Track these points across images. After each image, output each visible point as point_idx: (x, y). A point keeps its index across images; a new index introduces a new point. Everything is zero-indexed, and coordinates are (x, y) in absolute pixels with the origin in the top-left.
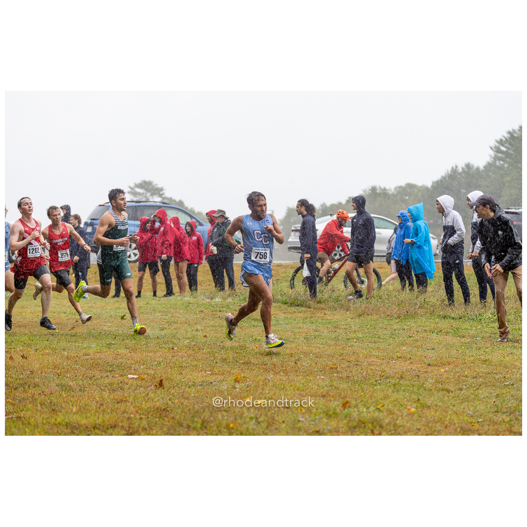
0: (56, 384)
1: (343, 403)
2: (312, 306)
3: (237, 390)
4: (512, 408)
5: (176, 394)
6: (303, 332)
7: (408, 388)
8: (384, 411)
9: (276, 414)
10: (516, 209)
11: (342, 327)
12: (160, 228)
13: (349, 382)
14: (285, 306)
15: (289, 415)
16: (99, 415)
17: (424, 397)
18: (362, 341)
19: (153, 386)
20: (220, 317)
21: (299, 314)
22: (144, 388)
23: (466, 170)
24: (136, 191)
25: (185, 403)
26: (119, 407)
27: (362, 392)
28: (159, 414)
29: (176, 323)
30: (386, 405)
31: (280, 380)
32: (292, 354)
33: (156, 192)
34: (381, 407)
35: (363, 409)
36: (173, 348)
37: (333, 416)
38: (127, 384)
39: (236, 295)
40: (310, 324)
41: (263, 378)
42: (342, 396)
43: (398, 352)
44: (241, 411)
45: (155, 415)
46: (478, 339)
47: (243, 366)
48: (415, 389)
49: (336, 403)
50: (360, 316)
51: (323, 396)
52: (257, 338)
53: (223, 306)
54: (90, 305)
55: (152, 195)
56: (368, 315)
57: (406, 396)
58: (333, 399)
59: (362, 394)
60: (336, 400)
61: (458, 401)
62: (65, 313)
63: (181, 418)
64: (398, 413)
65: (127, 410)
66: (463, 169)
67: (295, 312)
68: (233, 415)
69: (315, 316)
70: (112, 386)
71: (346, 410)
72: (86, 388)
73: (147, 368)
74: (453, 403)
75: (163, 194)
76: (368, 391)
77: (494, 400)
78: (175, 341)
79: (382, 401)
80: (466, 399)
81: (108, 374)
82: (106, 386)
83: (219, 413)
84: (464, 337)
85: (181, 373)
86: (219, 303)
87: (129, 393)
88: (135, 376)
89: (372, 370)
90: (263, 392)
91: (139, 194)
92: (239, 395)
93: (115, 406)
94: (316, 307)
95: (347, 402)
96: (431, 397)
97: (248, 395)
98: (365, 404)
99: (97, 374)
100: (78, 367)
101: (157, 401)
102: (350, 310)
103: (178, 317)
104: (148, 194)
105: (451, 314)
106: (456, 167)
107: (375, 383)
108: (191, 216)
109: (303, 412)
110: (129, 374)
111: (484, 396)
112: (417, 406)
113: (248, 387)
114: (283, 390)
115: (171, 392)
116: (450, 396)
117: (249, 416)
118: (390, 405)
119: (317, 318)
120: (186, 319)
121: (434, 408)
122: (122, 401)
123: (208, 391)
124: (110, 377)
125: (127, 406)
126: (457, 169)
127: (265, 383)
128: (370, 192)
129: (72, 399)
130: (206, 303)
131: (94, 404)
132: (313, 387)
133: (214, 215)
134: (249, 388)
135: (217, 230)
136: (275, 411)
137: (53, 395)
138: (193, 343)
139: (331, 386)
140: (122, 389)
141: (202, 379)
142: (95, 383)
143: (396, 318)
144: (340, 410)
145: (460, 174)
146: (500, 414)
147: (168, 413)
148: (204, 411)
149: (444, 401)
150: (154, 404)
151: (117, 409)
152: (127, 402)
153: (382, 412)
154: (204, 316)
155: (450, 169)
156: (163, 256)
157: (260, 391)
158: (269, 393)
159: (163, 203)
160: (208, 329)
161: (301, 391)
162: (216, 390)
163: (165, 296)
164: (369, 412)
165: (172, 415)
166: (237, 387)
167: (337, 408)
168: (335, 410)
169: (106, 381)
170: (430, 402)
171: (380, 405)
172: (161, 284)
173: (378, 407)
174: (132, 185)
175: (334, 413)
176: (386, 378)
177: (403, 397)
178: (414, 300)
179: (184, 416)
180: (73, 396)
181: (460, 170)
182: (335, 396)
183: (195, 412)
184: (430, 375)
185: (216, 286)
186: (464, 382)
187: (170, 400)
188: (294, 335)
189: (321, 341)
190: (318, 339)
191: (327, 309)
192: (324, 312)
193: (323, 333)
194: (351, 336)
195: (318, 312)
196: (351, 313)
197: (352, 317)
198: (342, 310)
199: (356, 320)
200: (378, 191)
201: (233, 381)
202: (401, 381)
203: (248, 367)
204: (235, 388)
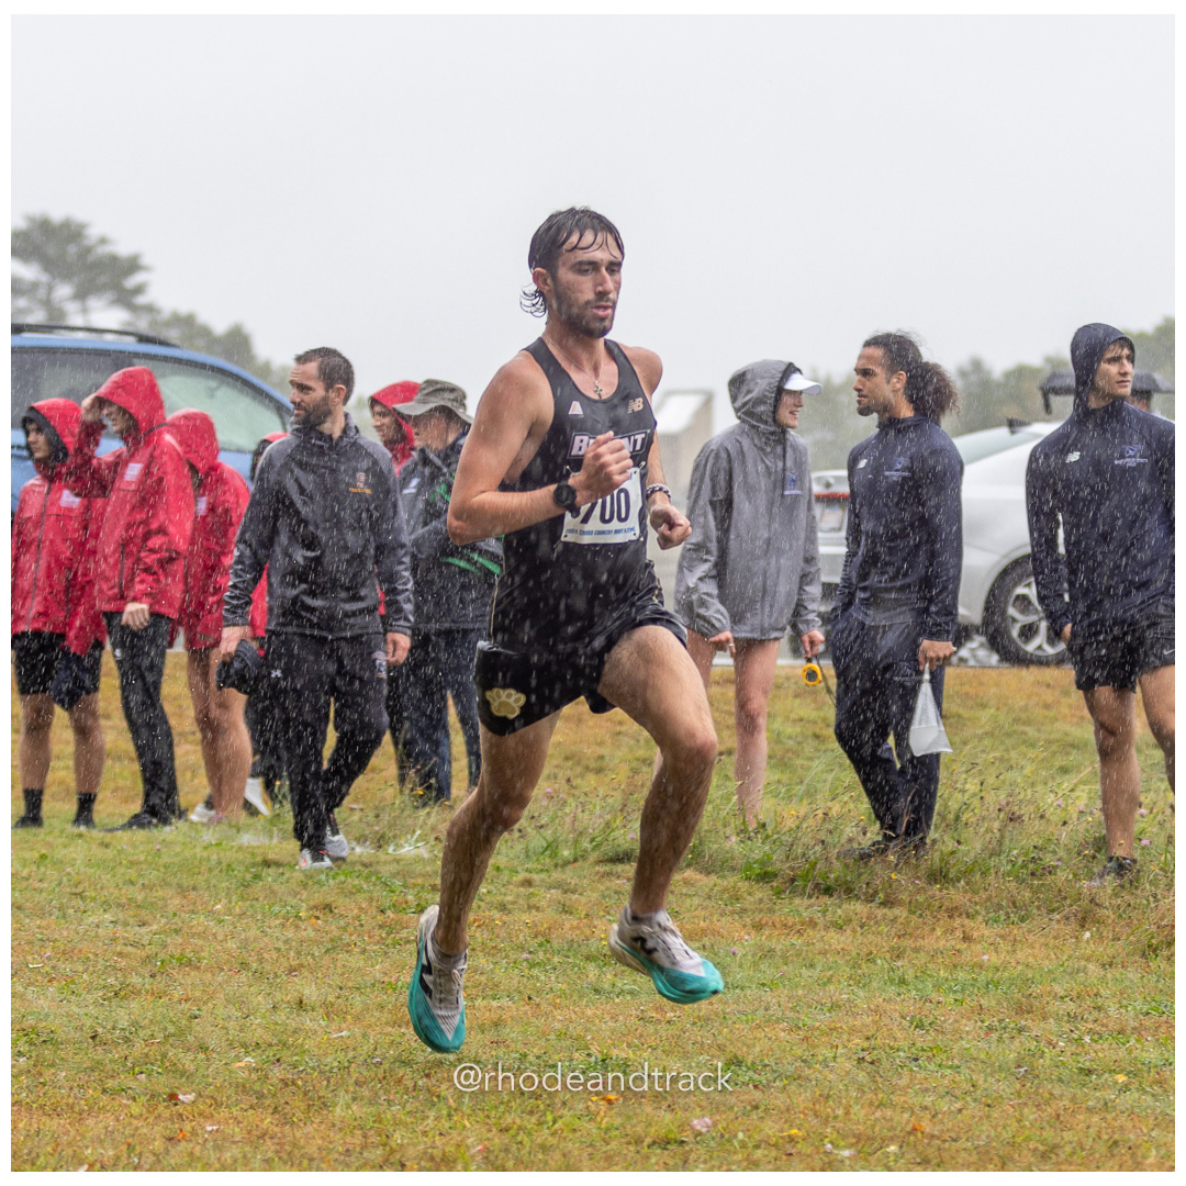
2: (904, 897)
6: (853, 1031)
11: (1055, 1006)
12: (118, 464)
14: (762, 893)
21: (835, 939)
29: (189, 963)
32: (791, 1139)
33: (103, 279)
36: (173, 1097)
40: (892, 990)
50: (1149, 951)
52: (614, 1052)
55: (81, 295)
67: (812, 924)
69: (916, 950)
75: (139, 290)
78: (187, 1061)
86: (419, 868)
94: (921, 898)
102: (1100, 922)
103: (202, 935)
104: (63, 291)
108: (281, 411)
119: (923, 957)
120: (245, 944)
133: (399, 407)
135: (420, 487)
138: (277, 1073)
154: (336, 933)
156: (131, 607)
159: (143, 339)
160: (359, 1001)
163: (136, 821)
172: (119, 758)
185: (402, 779)
188: (805, 1046)
189: (943, 1077)
190: (932, 1067)
191: (977, 912)
192: (963, 926)
193: (958, 1035)
194: (1100, 1055)
195: (934, 929)
196: (1105, 934)
197: (1106, 959)
198: (1058, 921)
199: (1130, 975)
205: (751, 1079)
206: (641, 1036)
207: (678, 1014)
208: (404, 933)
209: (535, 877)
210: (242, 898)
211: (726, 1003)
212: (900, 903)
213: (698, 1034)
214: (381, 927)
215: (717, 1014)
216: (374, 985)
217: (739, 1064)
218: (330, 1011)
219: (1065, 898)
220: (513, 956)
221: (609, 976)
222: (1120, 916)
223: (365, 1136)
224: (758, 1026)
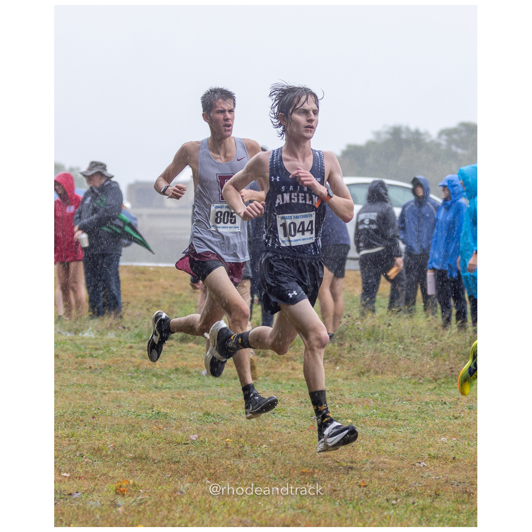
3: (120, 509)
7: (449, 516)
13: (335, 501)
18: (364, 423)
20: (90, 368)
31: (204, 493)
32: (227, 443)
39: (124, 328)
41: (169, 488)
43: (431, 446)
47: (131, 464)
50: (361, 374)
52: (162, 410)
53: (98, 347)
56: (377, 373)
69: (275, 373)
76: (371, 519)
86: (91, 341)
89: (380, 479)
90: (170, 516)
92: (123, 520)
97: (140, 520)
102: (342, 363)
107: (386, 504)
113: (141, 504)
114: (208, 512)
119: (277, 376)
123: (64, 510)
127: (175, 499)
128: (388, 136)
130: (66, 340)
132: (267, 507)
134: (142, 507)
139: (300, 508)
143: (430, 381)
157: (165, 512)
158: (180, 518)
160: (68, 390)
161: (244, 515)
162: (78, 509)
166: (119, 503)
176: (408, 495)
188: (233, 408)
189: (284, 420)
190: (280, 416)
191: (298, 360)
192: (292, 364)
193: (289, 404)
194: (342, 412)
195: (281, 366)
196: (344, 368)
197: (345, 377)
198: (327, 363)
199: (354, 383)
200: (404, 136)
201: (112, 493)
202: (435, 502)
203: (143, 466)
204: (116, 505)
205: (213, 420)
206: (172, 404)
207: (186, 396)
208: (85, 366)
209: (134, 345)
211: (204, 392)
212: (268, 356)
213: (193, 404)
214: (76, 363)
215: (200, 396)
216: (73, 385)
217: (208, 415)
219: (330, 354)
220: (125, 374)
221: (161, 382)
222: (350, 361)
223: (69, 441)
224: (215, 401)
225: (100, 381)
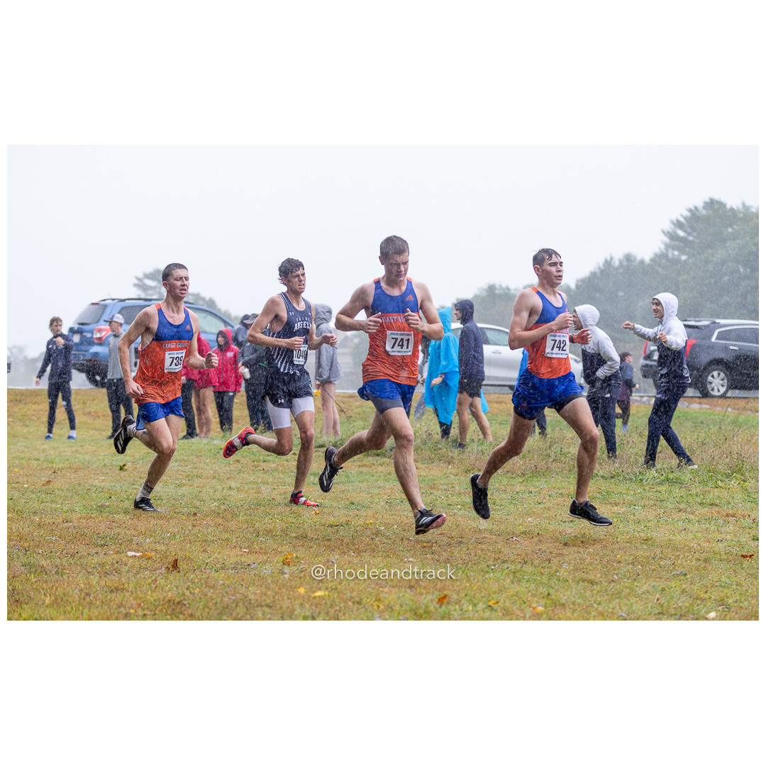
0: (22, 563)
1: (439, 597)
3: (286, 576)
4: (683, 608)
5: (196, 580)
6: (384, 494)
7: (534, 577)
8: (499, 609)
9: (342, 612)
10: (696, 321)
11: (441, 487)
15: (361, 614)
16: (83, 609)
17: (557, 591)
19: (163, 568)
20: (263, 469)
21: (380, 468)
22: (151, 571)
23: (625, 263)
24: (145, 284)
25: (209, 594)
26: (113, 598)
27: (467, 582)
28: (171, 609)
29: (199, 477)
30: (502, 601)
31: (349, 562)
34: (494, 604)
35: (468, 607)
36: (194, 514)
37: (425, 616)
38: (126, 565)
41: (324, 559)
42: (438, 587)
43: (520, 525)
44: (291, 607)
45: (164, 611)
46: (636, 508)
47: (294, 541)
48: (545, 579)
49: (429, 597)
50: (467, 471)
51: (411, 587)
54: (74, 449)
57: (531, 588)
58: (424, 591)
59: (468, 584)
60: (429, 593)
61: (606, 597)
62: (37, 460)
63: (204, 615)
64: (518, 612)
65: (124, 603)
66: (621, 262)
67: (374, 464)
68: (280, 612)
70: (104, 568)
71: (444, 607)
72: (65, 569)
73: (155, 543)
74: (599, 599)
77: (658, 596)
78: (198, 504)
79: (495, 596)
80: (618, 595)
81: (99, 549)
82: (94, 568)
83: (259, 608)
84: (617, 504)
85: (205, 551)
87: (129, 578)
88: (138, 554)
89: (482, 550)
91: (151, 288)
92: (289, 584)
93: (106, 596)
95: (445, 597)
96: (567, 590)
97: (302, 583)
98: (471, 600)
99: (83, 549)
100: (54, 538)
101: (169, 591)
102: (454, 463)
103: (203, 469)
105: (599, 471)
106: (612, 259)
107: (487, 569)
108: (225, 322)
109: (380, 609)
110: (129, 550)
111: (644, 590)
112: (546, 603)
113: (302, 572)
115: (190, 578)
116: (594, 590)
117: (303, 614)
118: (507, 601)
120: (215, 472)
121: (571, 606)
122: (117, 589)
123: (244, 577)
124: (101, 555)
125: (124, 596)
126: (612, 262)
129: (44, 585)
131: (77, 594)
134: (303, 574)
136: (340, 608)
137: (17, 579)
138: (222, 507)
140: (118, 571)
141: (236, 559)
142: (78, 562)
143: (520, 476)
144: (435, 607)
145: (617, 269)
146: (665, 616)
147: (184, 608)
148: (237, 606)
149: (585, 597)
150: (164, 594)
151: (110, 601)
152: (125, 591)
153: (496, 611)
154: (240, 468)
155: (601, 262)
156: (182, 378)
160: (246, 487)
162: (255, 576)
163: (184, 437)
164: (477, 612)
165: (190, 612)
166: (286, 571)
167: (430, 604)
168: (427, 607)
169: (96, 560)
170: (565, 598)
171: (493, 602)
173: (490, 604)
174: (140, 275)
175: (425, 612)
176: (504, 562)
177: (526, 590)
178: (546, 450)
179: (208, 613)
180: (46, 582)
181: (617, 263)
182: (429, 587)
183: (223, 608)
184: (567, 559)
186: (615, 570)
187: (187, 589)
188: (371, 498)
194: (453, 500)
196: (455, 467)
198: (442, 463)
200: (497, 292)
201: (281, 564)
202: (523, 568)
203: (304, 543)
204: (283, 573)
205: (356, 508)
208: (259, 468)
210: (214, 458)
213: (341, 495)
214: (253, 466)
216: (250, 482)
217: (353, 504)
218: (238, 490)
219: (444, 457)
224: (358, 493)
225: (270, 480)
